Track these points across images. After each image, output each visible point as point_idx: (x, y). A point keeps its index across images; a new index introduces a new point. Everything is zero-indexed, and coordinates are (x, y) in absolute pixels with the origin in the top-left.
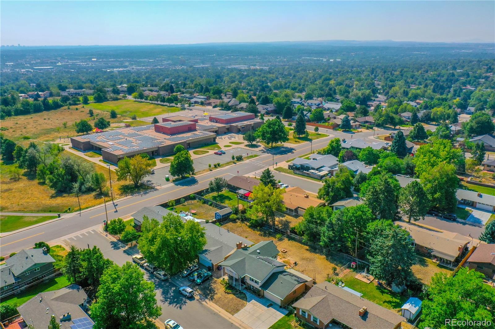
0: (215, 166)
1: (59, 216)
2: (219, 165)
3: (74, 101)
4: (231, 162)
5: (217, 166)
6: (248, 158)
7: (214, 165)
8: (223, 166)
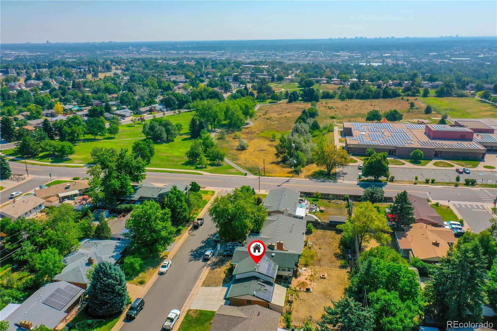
0: (427, 182)
1: (246, 174)
2: (433, 181)
3: (413, 93)
4: (453, 183)
5: (430, 181)
6: (483, 185)
7: (426, 180)
8: (438, 183)
